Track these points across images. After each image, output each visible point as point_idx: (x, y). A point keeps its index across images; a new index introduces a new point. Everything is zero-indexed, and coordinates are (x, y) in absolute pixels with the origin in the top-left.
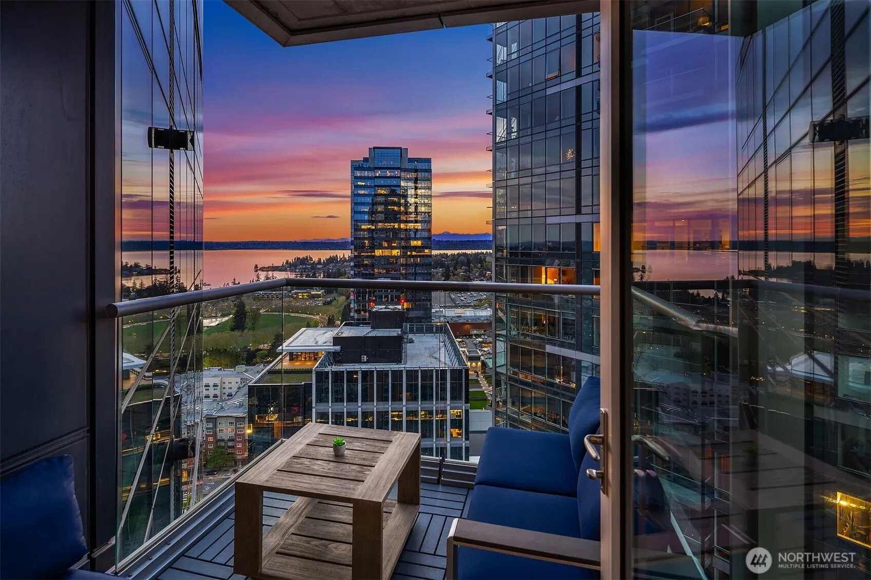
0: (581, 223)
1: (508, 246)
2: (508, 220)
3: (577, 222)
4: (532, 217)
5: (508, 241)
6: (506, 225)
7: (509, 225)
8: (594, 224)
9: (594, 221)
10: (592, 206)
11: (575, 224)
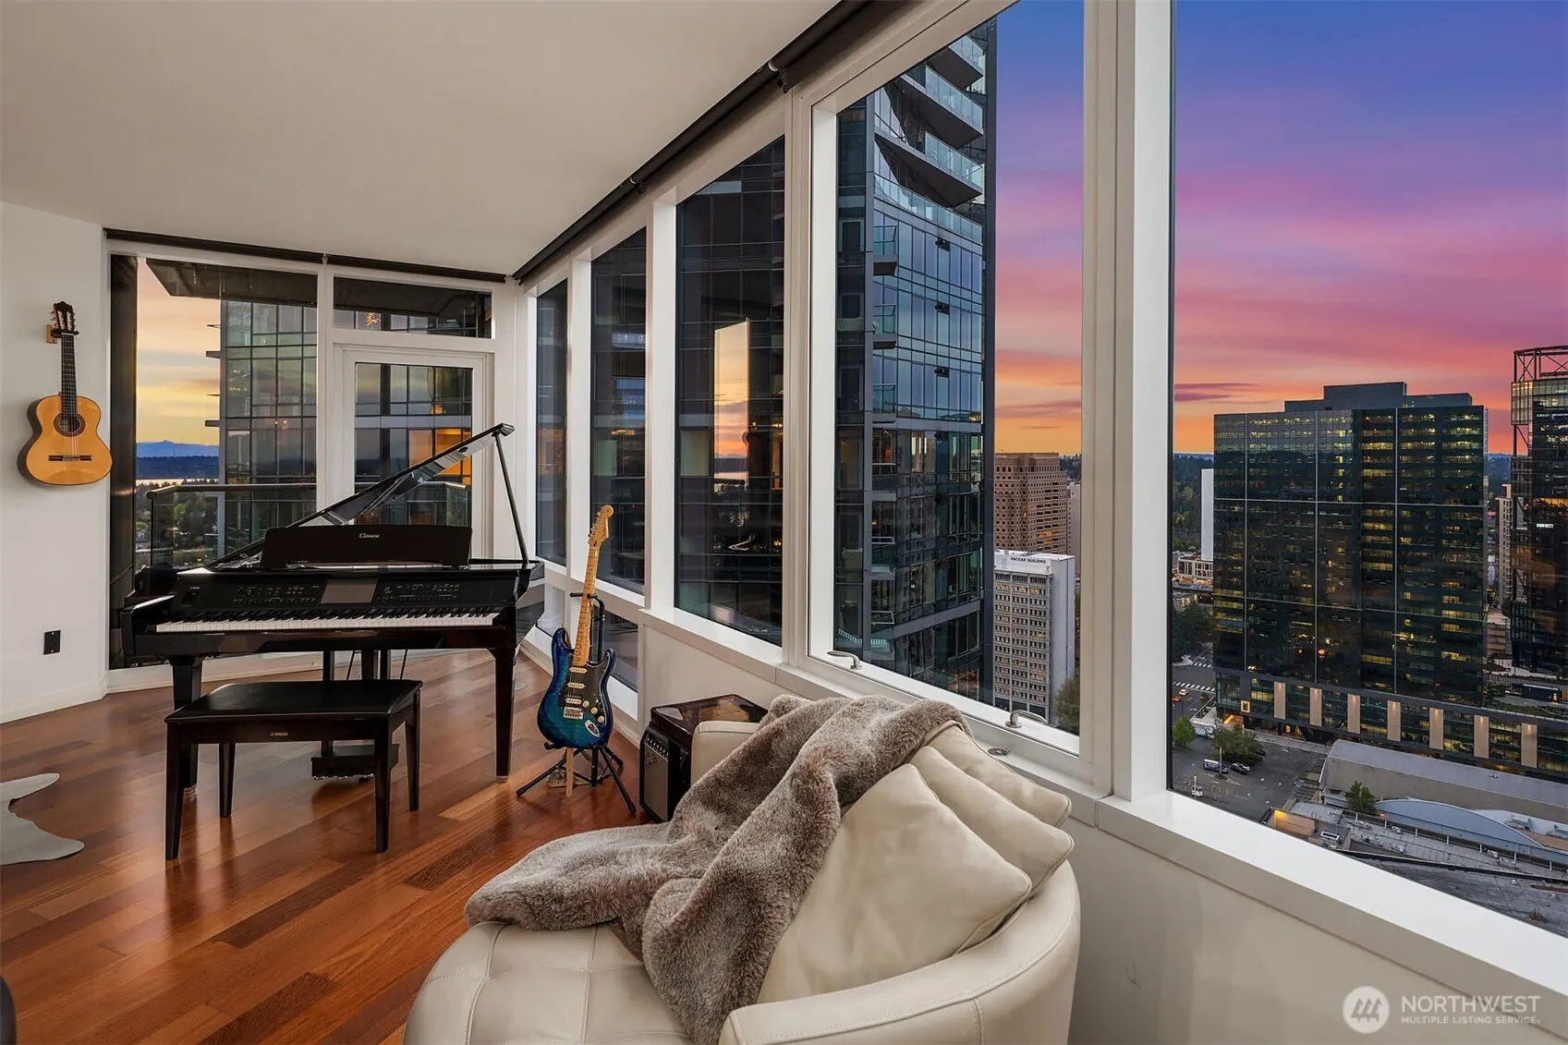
0: (389, 429)
1: (254, 469)
2: (253, 420)
3: (382, 427)
4: (302, 417)
5: (254, 460)
6: (250, 430)
7: (255, 430)
8: (410, 432)
9: (409, 426)
10: (407, 403)
11: (379, 431)
